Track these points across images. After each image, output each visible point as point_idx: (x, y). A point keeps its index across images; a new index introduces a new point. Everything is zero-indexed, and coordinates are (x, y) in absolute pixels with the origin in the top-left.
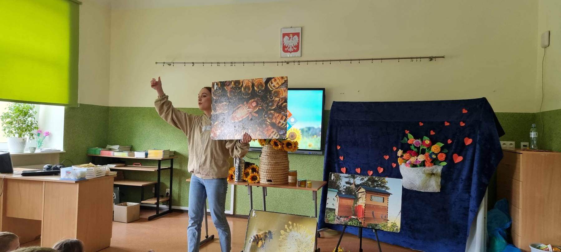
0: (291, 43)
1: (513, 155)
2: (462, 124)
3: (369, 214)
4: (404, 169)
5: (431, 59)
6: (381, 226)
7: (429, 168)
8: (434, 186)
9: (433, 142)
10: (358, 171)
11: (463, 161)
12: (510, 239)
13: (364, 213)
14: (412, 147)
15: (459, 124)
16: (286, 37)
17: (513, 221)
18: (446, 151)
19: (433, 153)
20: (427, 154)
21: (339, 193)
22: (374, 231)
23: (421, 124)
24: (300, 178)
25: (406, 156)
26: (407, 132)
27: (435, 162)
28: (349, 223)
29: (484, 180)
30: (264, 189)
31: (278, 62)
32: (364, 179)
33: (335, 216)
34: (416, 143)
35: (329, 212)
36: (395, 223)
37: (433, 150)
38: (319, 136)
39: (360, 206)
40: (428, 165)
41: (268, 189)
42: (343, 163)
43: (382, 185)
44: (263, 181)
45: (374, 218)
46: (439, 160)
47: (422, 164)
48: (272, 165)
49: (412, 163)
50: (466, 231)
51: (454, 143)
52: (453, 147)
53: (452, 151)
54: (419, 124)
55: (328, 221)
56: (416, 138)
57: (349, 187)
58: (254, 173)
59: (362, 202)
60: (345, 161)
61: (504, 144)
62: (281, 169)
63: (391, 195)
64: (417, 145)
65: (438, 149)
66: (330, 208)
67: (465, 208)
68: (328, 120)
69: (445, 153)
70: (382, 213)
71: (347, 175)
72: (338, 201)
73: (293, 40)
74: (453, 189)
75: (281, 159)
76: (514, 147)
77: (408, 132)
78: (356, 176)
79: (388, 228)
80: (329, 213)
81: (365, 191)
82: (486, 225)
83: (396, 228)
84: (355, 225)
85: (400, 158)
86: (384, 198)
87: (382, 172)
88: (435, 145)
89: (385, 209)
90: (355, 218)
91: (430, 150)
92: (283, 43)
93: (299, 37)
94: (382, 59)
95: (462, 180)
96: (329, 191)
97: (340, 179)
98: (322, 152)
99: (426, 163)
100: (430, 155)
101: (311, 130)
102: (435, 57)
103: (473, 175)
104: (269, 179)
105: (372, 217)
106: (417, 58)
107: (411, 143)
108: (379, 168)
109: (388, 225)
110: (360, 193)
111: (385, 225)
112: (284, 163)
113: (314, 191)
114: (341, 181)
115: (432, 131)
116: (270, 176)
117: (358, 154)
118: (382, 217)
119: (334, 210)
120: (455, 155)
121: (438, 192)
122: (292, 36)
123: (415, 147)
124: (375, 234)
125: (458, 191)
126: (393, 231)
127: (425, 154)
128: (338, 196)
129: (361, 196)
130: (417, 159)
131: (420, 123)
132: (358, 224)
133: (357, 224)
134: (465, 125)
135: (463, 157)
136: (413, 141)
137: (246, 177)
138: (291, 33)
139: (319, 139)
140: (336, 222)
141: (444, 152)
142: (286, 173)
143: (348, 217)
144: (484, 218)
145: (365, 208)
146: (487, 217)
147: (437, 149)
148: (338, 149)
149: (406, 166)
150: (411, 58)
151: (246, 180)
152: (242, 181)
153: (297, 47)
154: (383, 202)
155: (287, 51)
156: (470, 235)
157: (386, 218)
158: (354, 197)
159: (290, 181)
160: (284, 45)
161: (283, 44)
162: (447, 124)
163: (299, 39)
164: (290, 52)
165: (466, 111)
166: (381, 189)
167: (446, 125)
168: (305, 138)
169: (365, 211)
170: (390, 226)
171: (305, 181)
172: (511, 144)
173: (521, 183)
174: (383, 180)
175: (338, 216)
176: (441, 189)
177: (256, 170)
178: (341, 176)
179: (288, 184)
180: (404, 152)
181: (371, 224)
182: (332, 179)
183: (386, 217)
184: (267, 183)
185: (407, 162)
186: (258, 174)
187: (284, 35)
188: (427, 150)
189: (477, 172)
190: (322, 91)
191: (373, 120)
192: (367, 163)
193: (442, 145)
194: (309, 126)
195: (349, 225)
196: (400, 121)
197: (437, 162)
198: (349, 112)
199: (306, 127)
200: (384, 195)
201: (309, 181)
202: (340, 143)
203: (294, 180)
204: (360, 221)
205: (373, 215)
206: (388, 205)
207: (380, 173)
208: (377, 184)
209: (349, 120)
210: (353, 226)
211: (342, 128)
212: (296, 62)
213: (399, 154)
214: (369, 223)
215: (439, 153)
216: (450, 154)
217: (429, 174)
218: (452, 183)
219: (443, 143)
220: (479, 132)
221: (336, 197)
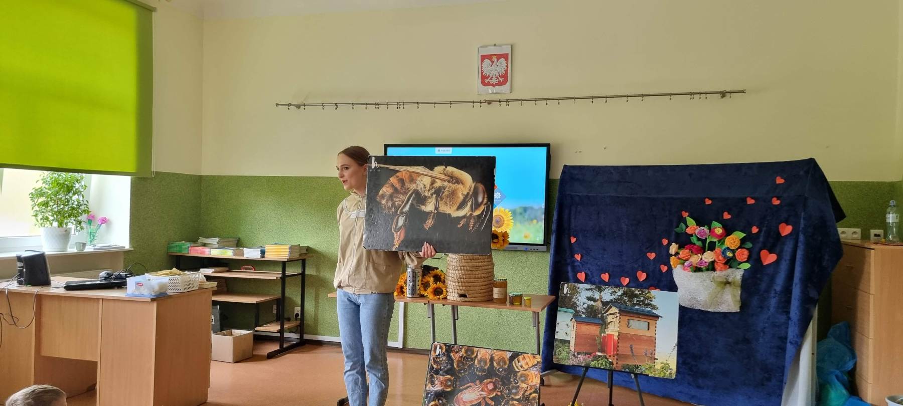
0: (495, 70)
1: (860, 251)
2: (776, 202)
3: (624, 349)
4: (680, 275)
5: (723, 94)
6: (644, 368)
7: (721, 274)
8: (730, 302)
9: (728, 231)
10: (606, 277)
11: (777, 263)
12: (853, 388)
13: (616, 348)
14: (694, 239)
15: (771, 201)
16: (487, 61)
17: (858, 359)
18: (749, 245)
19: (728, 248)
20: (717, 249)
21: (576, 315)
22: (633, 376)
23: (708, 202)
24: (512, 291)
25: (683, 253)
26: (685, 214)
27: (730, 263)
28: (593, 364)
29: (813, 294)
30: (454, 308)
31: (473, 102)
32: (616, 292)
33: (569, 353)
34: (700, 233)
35: (560, 345)
36: (667, 364)
37: (728, 243)
38: (541, 221)
39: (610, 336)
40: (719, 268)
41: (462, 309)
42: (580, 265)
43: (646, 302)
44: (453, 296)
45: (633, 355)
46: (738, 259)
47: (710, 267)
48: (467, 270)
49: (693, 265)
50: (783, 375)
51: (763, 232)
52: (761, 239)
53: (759, 245)
54: (705, 202)
55: (559, 361)
56: (699, 223)
57: (592, 305)
58: (438, 282)
59: (613, 329)
60: (584, 262)
61: (843, 232)
62: (481, 277)
63: (660, 318)
64: (702, 236)
65: (736, 243)
66: (561, 340)
67: (780, 338)
68: (556, 195)
70: (646, 347)
71: (588, 286)
72: (575, 328)
73: (497, 66)
74: (761, 307)
75: (481, 260)
76: (860, 238)
77: (687, 214)
78: (603, 287)
79: (657, 372)
80: (559, 347)
81: (618, 311)
82: (815, 365)
83: (669, 372)
84: (602, 367)
85: (673, 257)
86: (649, 323)
87: (645, 280)
88: (731, 236)
89: (652, 341)
90: (601, 356)
91: (723, 243)
92: (482, 70)
93: (507, 60)
94: (643, 96)
95: (776, 293)
96: (560, 311)
97: (577, 292)
98: (545, 247)
99: (716, 266)
100: (724, 253)
101: (528, 212)
102: (730, 92)
103: (794, 285)
104: (463, 292)
105: (630, 354)
106: (700, 93)
107: (692, 232)
108: (639, 273)
109: (656, 367)
110: (610, 314)
111: (650, 368)
112: (486, 267)
113: (534, 312)
114: (580, 296)
115: (726, 214)
116: (464, 288)
117: (604, 250)
118: (646, 354)
119: (569, 342)
120: (764, 253)
121: (737, 312)
122: (496, 60)
123: (699, 239)
124: (635, 380)
125: (769, 310)
126: (665, 376)
127: (715, 250)
128: (574, 320)
129: (612, 320)
130: (701, 259)
131: (707, 200)
132: (608, 365)
133: (606, 365)
134: (781, 203)
135: (778, 255)
136: (695, 229)
137: (425, 290)
138: (495, 55)
139: (541, 227)
140: (570, 362)
141: (746, 247)
142: (489, 282)
143: (590, 354)
144: (811, 355)
145: (619, 339)
146: (817, 354)
147: (734, 242)
148: (572, 242)
149: (684, 269)
150: (691, 94)
151: (425, 295)
152: (418, 296)
153: (505, 76)
154: (648, 329)
155: (489, 84)
156: (788, 381)
157: (653, 356)
158: (601, 322)
159: (496, 296)
160: (484, 74)
161: (482, 73)
162: (750, 201)
163: (507, 64)
164: (494, 85)
165: (782, 181)
166: (644, 308)
167: (749, 203)
168: (518, 225)
169: (618, 345)
170: (659, 368)
171: (521, 297)
172: (855, 233)
173: (871, 296)
174: (648, 295)
175: (574, 352)
176: (741, 308)
177: (440, 278)
178: (578, 288)
179: (492, 300)
180: (681, 247)
181: (628, 365)
182: (565, 292)
183: (653, 353)
184: (459, 299)
185: (685, 264)
186: (444, 284)
187: (483, 58)
188: (719, 243)
189: (800, 279)
190: (545, 149)
191: (630, 196)
192: (619, 266)
193: (742, 235)
194: (524, 206)
195: (592, 366)
196: (674, 196)
197: (735, 264)
198: (590, 182)
199: (521, 207)
200: (649, 318)
201: (527, 295)
202: (575, 233)
203: (502, 294)
204: (610, 360)
205: (632, 350)
206: (655, 334)
207: (641, 280)
208: (637, 301)
209: (590, 195)
210: (600, 368)
211: (579, 208)
212: (503, 101)
213: (672, 251)
214: (624, 363)
215: (737, 249)
216: (756, 250)
217: (721, 283)
218: (759, 297)
219: (744, 233)
220: (803, 214)
221: (571, 321)
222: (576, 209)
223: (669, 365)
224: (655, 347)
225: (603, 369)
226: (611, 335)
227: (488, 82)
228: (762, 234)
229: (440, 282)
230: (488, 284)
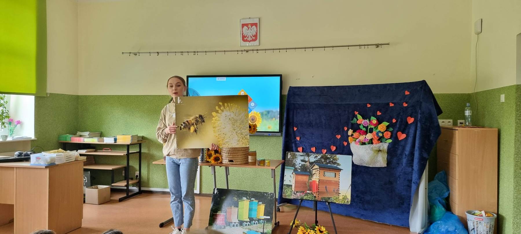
0: (250, 32)
1: (450, 131)
2: (405, 105)
3: (322, 188)
4: (354, 147)
5: (377, 46)
6: (333, 199)
7: (376, 146)
8: (381, 161)
9: (380, 122)
10: (313, 149)
11: (406, 138)
12: (448, 207)
13: (318, 188)
14: (361, 127)
15: (402, 105)
16: (245, 27)
17: (451, 191)
18: (391, 129)
19: (380, 131)
20: (375, 131)
21: (295, 170)
22: (327, 203)
23: (369, 106)
24: (259, 158)
25: (356, 134)
26: (356, 113)
27: (381, 139)
28: (305, 198)
29: (425, 155)
30: (227, 169)
31: (238, 51)
32: (317, 157)
33: (292, 192)
34: (364, 123)
35: (287, 187)
36: (346, 196)
37: (380, 129)
38: (277, 119)
40: (375, 142)
41: (231, 168)
42: (299, 143)
43: (334, 162)
44: (225, 161)
45: (327, 192)
46: (385, 137)
47: (370, 142)
49: (361, 141)
50: (410, 201)
51: (399, 122)
52: (398, 126)
53: (397, 129)
54: (367, 106)
55: (286, 197)
56: (364, 118)
57: (304, 164)
59: (316, 178)
60: (302, 141)
61: (443, 122)
62: (241, 150)
63: (341, 170)
64: (365, 125)
65: (384, 128)
66: (287, 185)
67: (408, 180)
68: (285, 103)
69: (390, 132)
70: (334, 187)
71: (302, 154)
72: (295, 178)
73: (251, 30)
74: (398, 164)
76: (452, 124)
77: (358, 113)
78: (310, 154)
79: (340, 201)
80: (286, 189)
81: (318, 167)
82: (427, 195)
83: (347, 200)
84: (310, 199)
85: (350, 137)
86: (335, 173)
87: (334, 151)
88: (382, 124)
89: (337, 183)
90: (309, 193)
91: (377, 129)
92: (242, 33)
93: (257, 27)
94: (333, 47)
95: (406, 156)
96: (286, 168)
97: (296, 158)
98: (280, 134)
99: (373, 141)
100: (377, 134)
101: (270, 114)
102: (381, 45)
103: (415, 151)
104: (231, 159)
105: (326, 191)
106: (365, 45)
107: (360, 123)
109: (340, 198)
110: (314, 169)
111: (337, 198)
113: (272, 169)
114: (297, 159)
115: (378, 112)
116: (232, 156)
117: (313, 134)
118: (334, 191)
119: (291, 186)
120: (399, 133)
121: (385, 167)
122: (250, 27)
123: (364, 127)
124: (329, 207)
125: (402, 165)
126: (344, 203)
127: (373, 132)
128: (294, 173)
129: (315, 172)
130: (365, 138)
133: (312, 198)
134: (408, 105)
135: (406, 135)
136: (362, 121)
137: (210, 158)
138: (250, 24)
139: (277, 122)
140: (292, 197)
141: (390, 130)
142: (246, 153)
143: (303, 192)
144: (425, 189)
145: (319, 183)
146: (428, 189)
147: (383, 128)
148: (295, 130)
149: (356, 144)
150: (360, 46)
151: (209, 161)
152: (205, 162)
153: (256, 36)
154: (335, 177)
155: (246, 41)
156: (413, 204)
157: (338, 192)
158: (309, 174)
159: (250, 161)
161: (243, 34)
162: (392, 105)
164: (249, 41)
165: (409, 93)
166: (333, 165)
168: (265, 121)
169: (319, 186)
171: (264, 161)
172: (449, 122)
173: (457, 156)
174: (335, 157)
175: (295, 191)
176: (387, 164)
177: (218, 152)
179: (248, 163)
180: (354, 131)
181: (324, 197)
182: (289, 158)
183: (338, 190)
184: (229, 163)
185: (357, 140)
186: (220, 155)
187: (243, 25)
188: (375, 129)
189: (418, 147)
190: (279, 77)
191: (326, 103)
192: (321, 143)
193: (387, 124)
194: (267, 110)
195: (304, 199)
196: (350, 103)
197: (383, 140)
198: (304, 96)
199: (266, 111)
200: (336, 170)
201: (267, 160)
202: (296, 125)
203: (253, 159)
204: (314, 195)
205: (326, 189)
206: (339, 179)
207: (333, 151)
208: (329, 161)
209: (304, 103)
210: (309, 200)
211: (299, 110)
212: (255, 50)
213: (349, 134)
214: (322, 196)
215: (385, 132)
216: (395, 132)
217: (376, 150)
218: (397, 158)
219: (388, 123)
220: (419, 111)
221: (292, 174)
222: (297, 111)
223: (347, 197)
224: (339, 187)
225: (311, 200)
226: (315, 181)
227: (246, 39)
228: (398, 123)
229: (218, 154)
230: (245, 154)
